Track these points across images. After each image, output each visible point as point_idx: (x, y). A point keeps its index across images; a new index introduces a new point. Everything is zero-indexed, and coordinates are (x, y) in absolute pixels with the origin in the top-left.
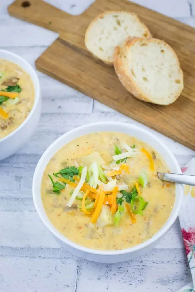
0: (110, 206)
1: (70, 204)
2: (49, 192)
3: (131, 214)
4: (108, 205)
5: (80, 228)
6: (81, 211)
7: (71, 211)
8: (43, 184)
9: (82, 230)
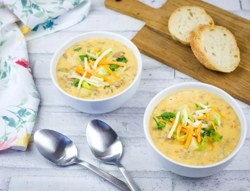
0: (196, 137)
1: (170, 136)
2: (155, 129)
3: (211, 143)
4: (194, 136)
5: (178, 152)
6: (177, 140)
7: (170, 141)
8: (150, 123)
9: (179, 153)
